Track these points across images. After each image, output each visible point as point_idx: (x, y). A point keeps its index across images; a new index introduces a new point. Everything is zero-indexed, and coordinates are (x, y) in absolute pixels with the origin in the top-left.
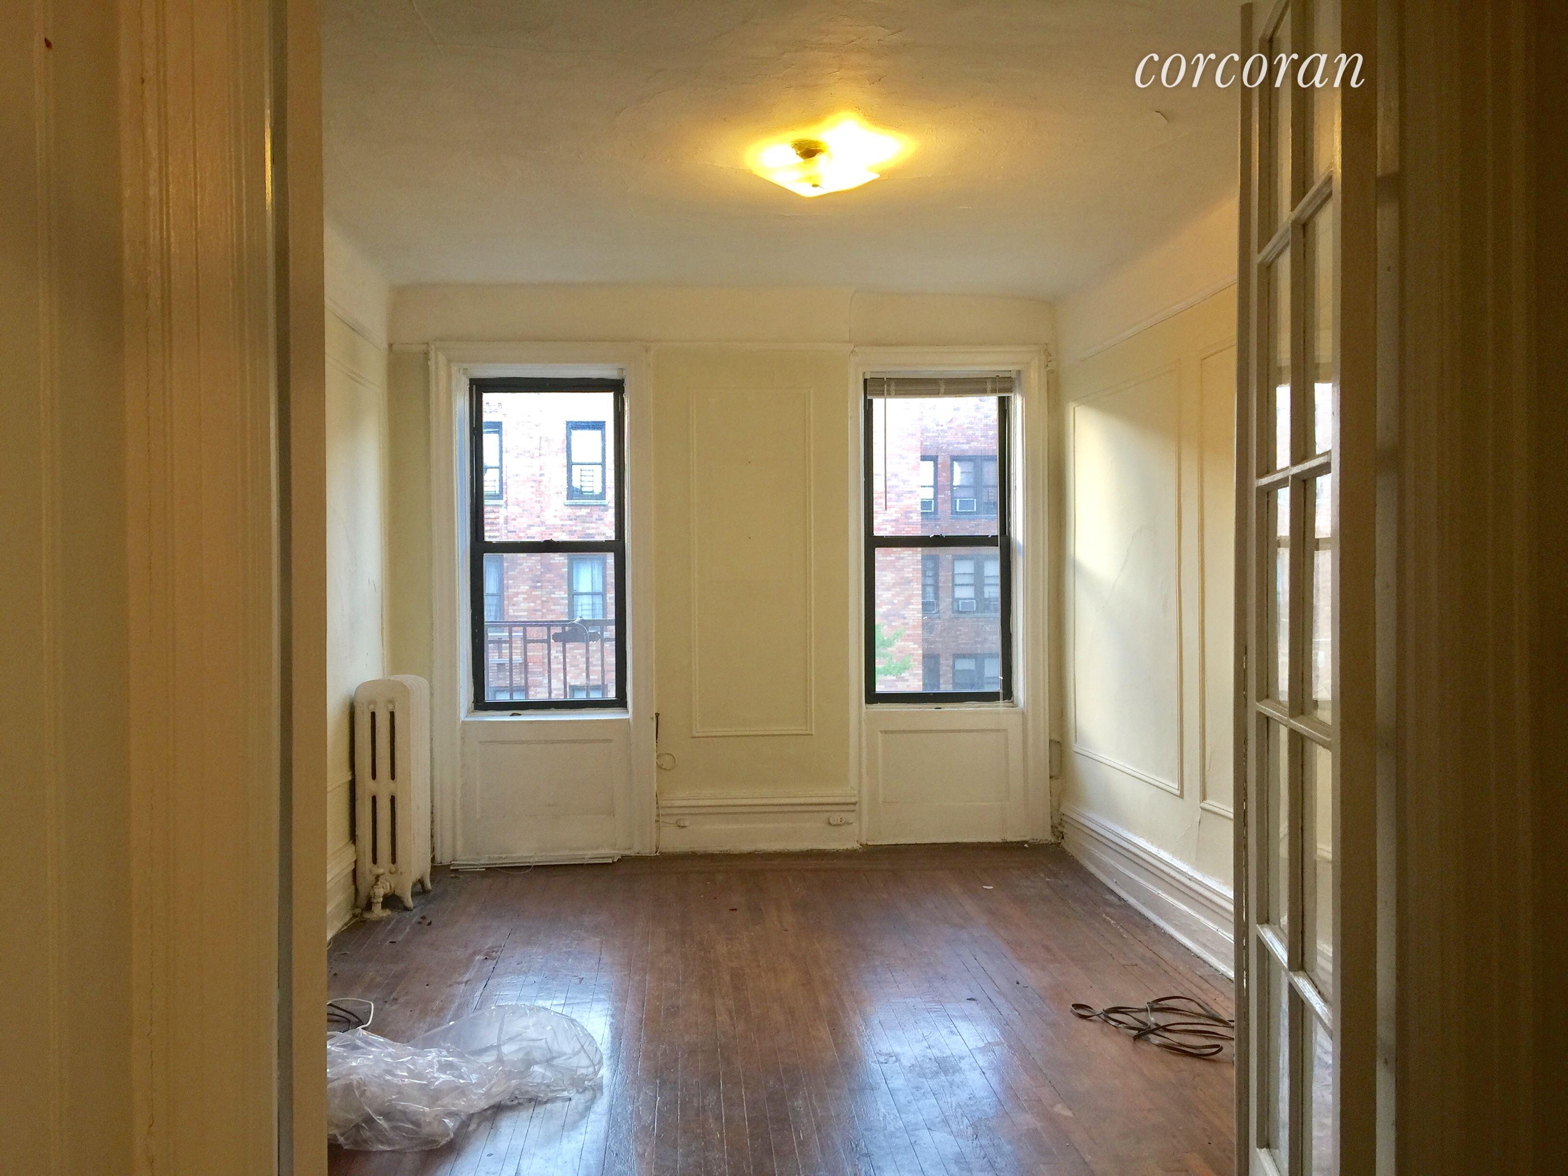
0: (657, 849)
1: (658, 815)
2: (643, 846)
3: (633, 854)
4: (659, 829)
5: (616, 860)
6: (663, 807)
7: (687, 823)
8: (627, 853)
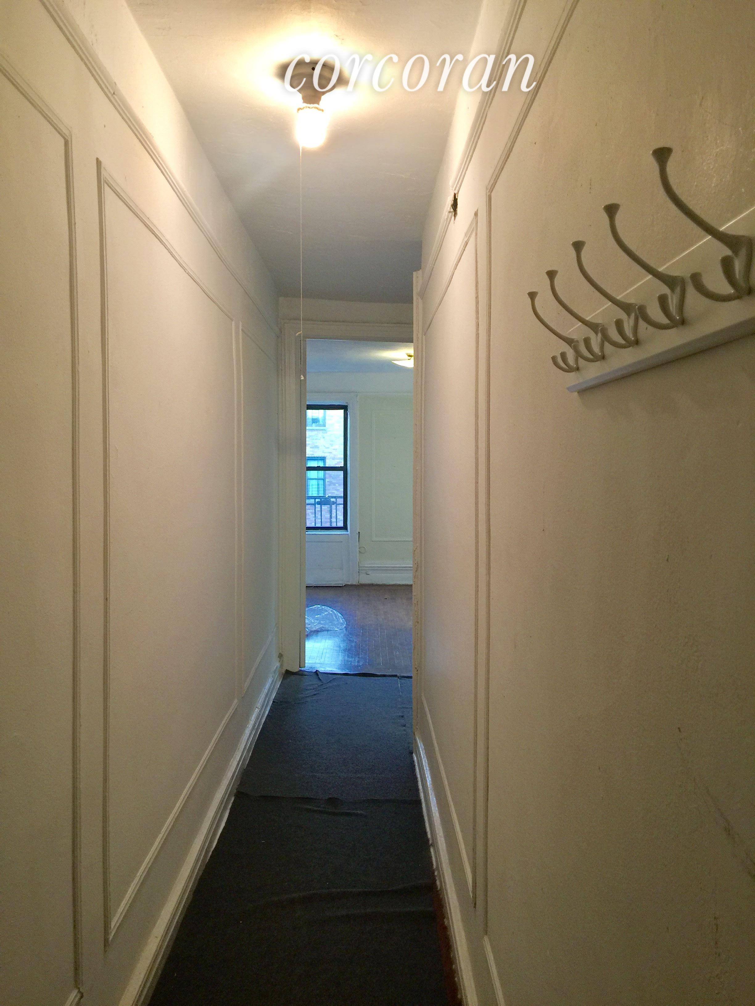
0: (359, 582)
1: (359, 570)
2: (354, 581)
3: (349, 584)
4: (359, 575)
5: (343, 585)
6: (361, 567)
7: (370, 573)
8: (348, 583)
